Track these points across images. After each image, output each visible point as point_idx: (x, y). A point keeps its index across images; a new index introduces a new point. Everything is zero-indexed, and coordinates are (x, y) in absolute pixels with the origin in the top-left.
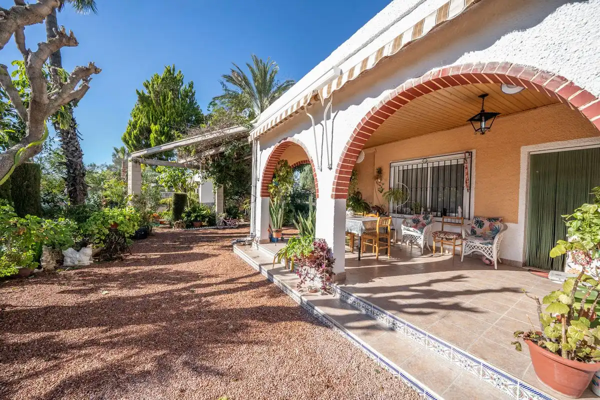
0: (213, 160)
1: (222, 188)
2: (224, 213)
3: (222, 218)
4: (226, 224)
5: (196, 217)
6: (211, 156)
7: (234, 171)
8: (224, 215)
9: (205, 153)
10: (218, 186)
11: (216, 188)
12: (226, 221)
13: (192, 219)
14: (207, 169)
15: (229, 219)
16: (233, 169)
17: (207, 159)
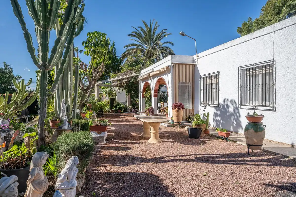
0: (126, 83)
1: (130, 95)
2: (131, 106)
3: (130, 108)
4: (132, 111)
5: (119, 108)
6: (125, 82)
7: (134, 87)
8: (131, 107)
9: (123, 81)
10: (128, 94)
11: (127, 95)
12: (132, 110)
13: (118, 109)
14: (124, 87)
15: (133, 109)
16: (134, 86)
17: (124, 83)
